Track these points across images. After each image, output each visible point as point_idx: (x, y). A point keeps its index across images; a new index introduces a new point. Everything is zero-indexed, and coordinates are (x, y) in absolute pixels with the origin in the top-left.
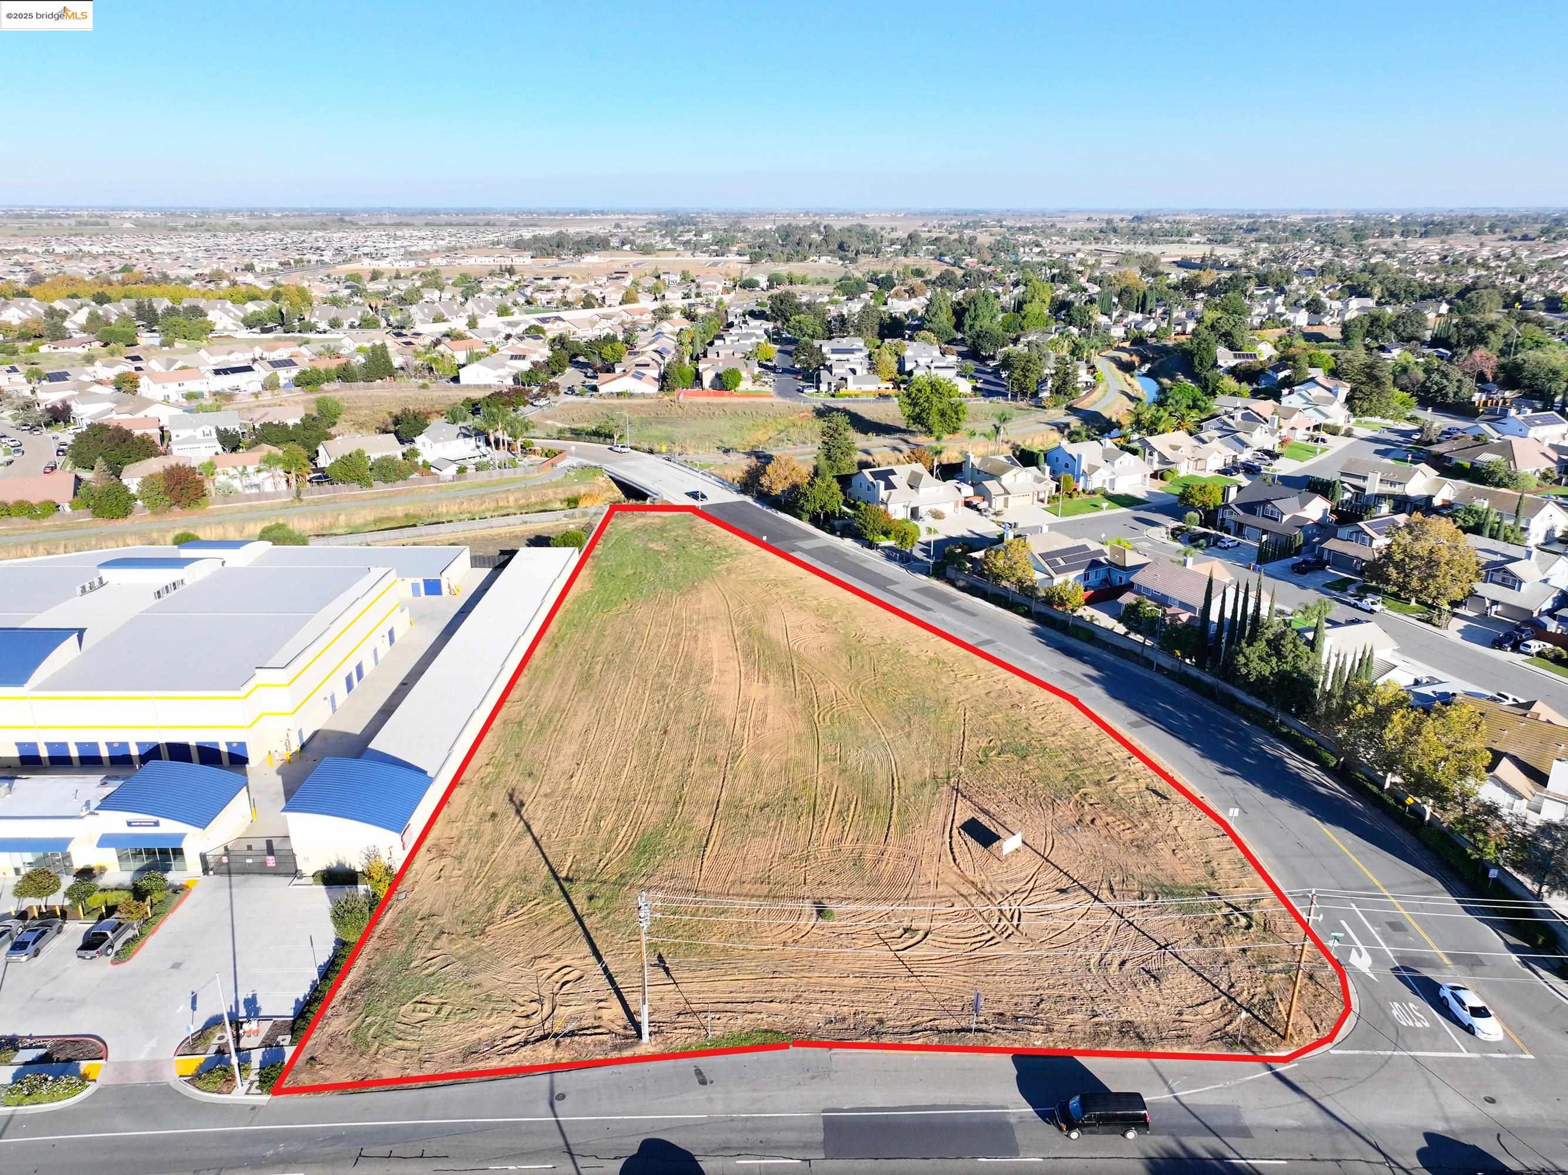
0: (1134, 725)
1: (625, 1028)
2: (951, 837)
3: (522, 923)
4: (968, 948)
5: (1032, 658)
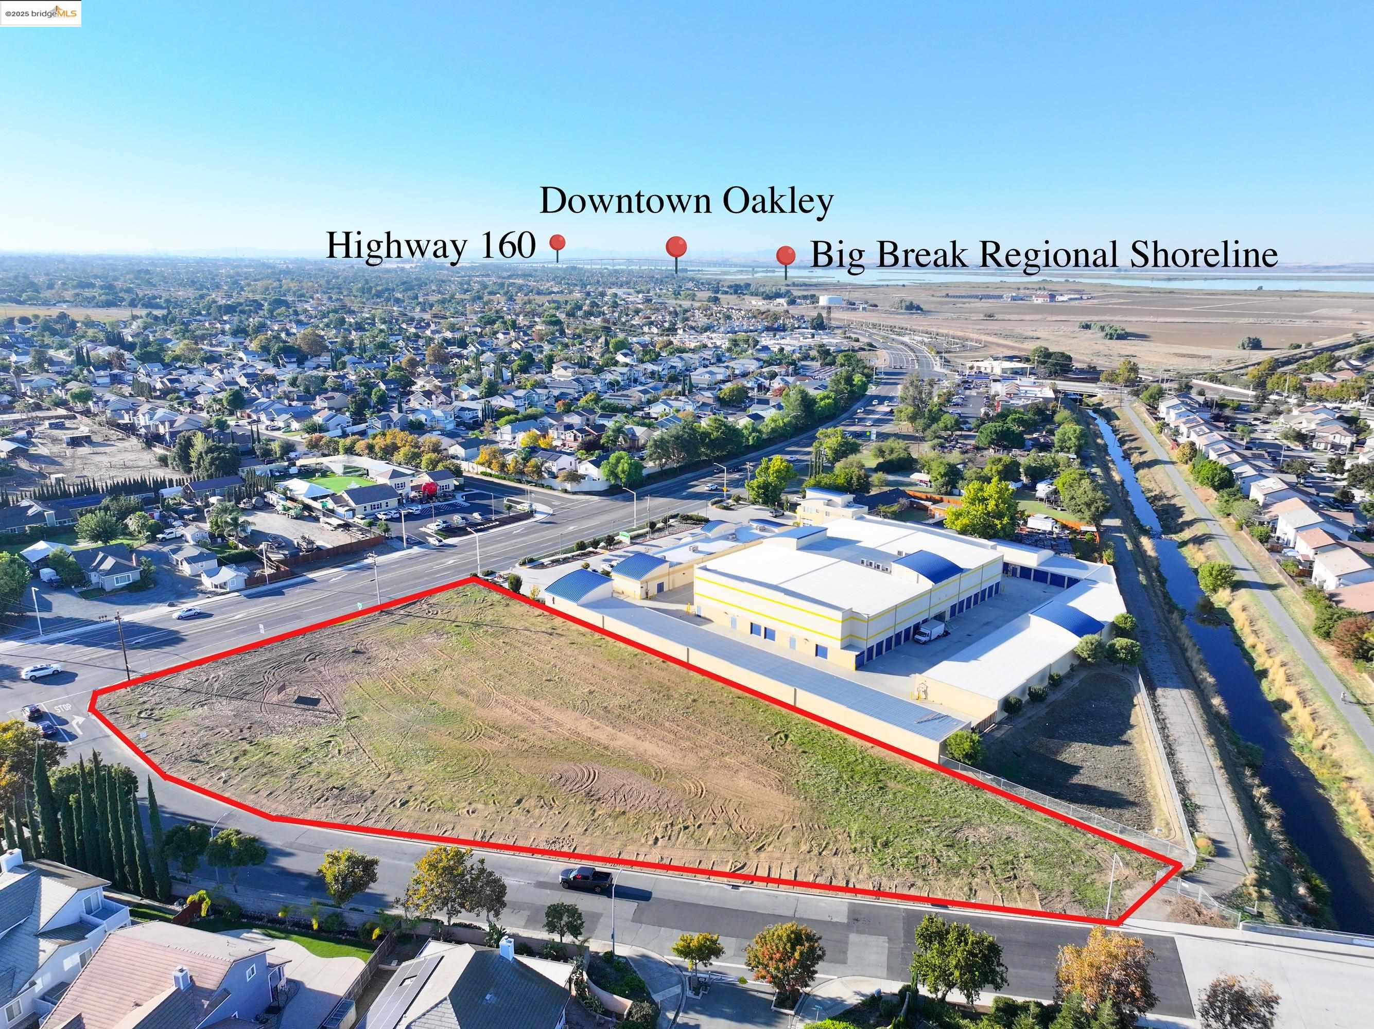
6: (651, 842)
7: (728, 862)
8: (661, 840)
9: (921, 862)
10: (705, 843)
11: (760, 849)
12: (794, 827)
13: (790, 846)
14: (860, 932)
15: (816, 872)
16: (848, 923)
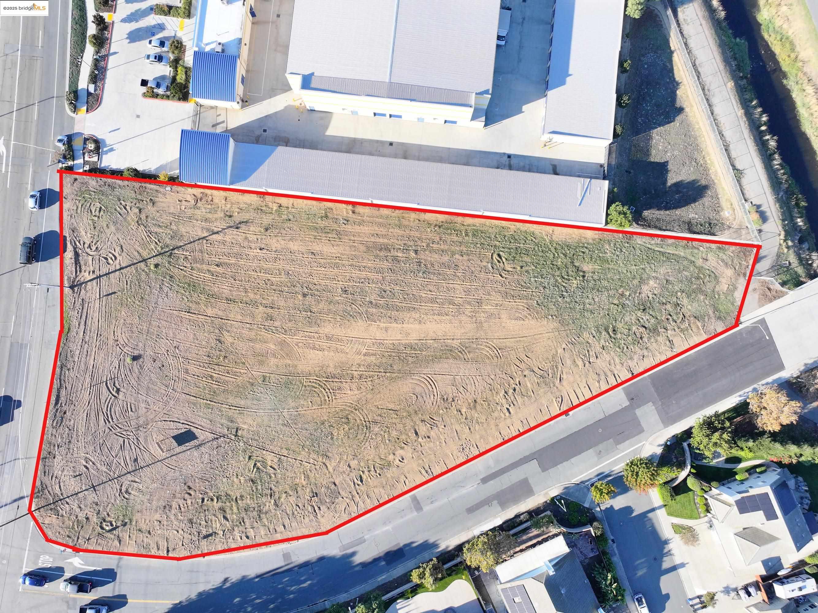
0: (286, 556)
1: (78, 281)
2: (183, 423)
3: (144, 239)
4: (105, 411)
5: (388, 528)
6: (507, 414)
7: (552, 400)
8: (510, 408)
9: (638, 335)
10: (533, 395)
11: (560, 380)
12: (564, 349)
13: (572, 367)
14: (639, 406)
15: (597, 379)
16: (630, 403)
